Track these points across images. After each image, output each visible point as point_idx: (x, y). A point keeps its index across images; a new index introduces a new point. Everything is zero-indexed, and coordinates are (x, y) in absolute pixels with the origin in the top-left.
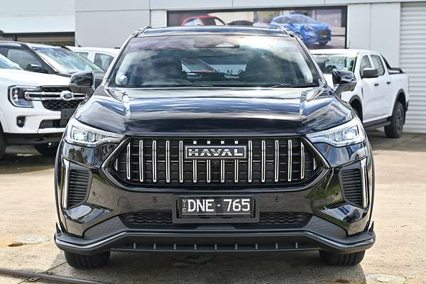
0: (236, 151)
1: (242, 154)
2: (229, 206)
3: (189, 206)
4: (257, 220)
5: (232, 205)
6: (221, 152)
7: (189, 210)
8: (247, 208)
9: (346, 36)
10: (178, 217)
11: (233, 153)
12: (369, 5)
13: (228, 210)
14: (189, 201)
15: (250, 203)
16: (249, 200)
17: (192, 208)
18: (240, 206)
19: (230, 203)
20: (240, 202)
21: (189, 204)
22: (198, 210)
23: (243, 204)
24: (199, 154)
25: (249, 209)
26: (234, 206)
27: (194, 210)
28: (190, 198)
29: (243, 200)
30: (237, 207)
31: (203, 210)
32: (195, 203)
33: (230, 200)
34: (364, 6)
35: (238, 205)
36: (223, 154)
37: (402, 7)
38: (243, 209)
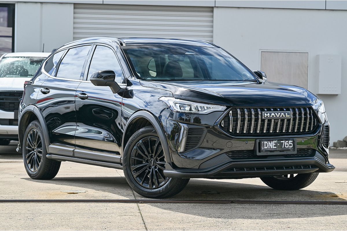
0: (286, 114)
1: (289, 116)
2: (283, 145)
3: (265, 146)
4: (295, 152)
5: (285, 144)
6: (280, 115)
7: (265, 148)
8: (291, 146)
9: (13, 37)
10: (259, 152)
11: (285, 115)
12: (39, 5)
13: (283, 147)
14: (265, 142)
15: (293, 143)
16: (292, 141)
17: (266, 146)
18: (288, 145)
19: (284, 143)
20: (288, 143)
21: (265, 144)
22: (269, 148)
23: (290, 143)
24: (270, 116)
25: (292, 146)
26: (285, 145)
27: (267, 147)
28: (265, 141)
29: (290, 141)
30: (287, 146)
31: (272, 147)
32: (267, 144)
33: (284, 142)
34: (35, 5)
35: (288, 144)
36: (281, 116)
37: (75, 8)
38: (290, 147)
